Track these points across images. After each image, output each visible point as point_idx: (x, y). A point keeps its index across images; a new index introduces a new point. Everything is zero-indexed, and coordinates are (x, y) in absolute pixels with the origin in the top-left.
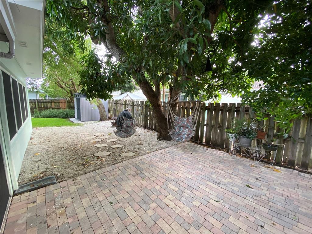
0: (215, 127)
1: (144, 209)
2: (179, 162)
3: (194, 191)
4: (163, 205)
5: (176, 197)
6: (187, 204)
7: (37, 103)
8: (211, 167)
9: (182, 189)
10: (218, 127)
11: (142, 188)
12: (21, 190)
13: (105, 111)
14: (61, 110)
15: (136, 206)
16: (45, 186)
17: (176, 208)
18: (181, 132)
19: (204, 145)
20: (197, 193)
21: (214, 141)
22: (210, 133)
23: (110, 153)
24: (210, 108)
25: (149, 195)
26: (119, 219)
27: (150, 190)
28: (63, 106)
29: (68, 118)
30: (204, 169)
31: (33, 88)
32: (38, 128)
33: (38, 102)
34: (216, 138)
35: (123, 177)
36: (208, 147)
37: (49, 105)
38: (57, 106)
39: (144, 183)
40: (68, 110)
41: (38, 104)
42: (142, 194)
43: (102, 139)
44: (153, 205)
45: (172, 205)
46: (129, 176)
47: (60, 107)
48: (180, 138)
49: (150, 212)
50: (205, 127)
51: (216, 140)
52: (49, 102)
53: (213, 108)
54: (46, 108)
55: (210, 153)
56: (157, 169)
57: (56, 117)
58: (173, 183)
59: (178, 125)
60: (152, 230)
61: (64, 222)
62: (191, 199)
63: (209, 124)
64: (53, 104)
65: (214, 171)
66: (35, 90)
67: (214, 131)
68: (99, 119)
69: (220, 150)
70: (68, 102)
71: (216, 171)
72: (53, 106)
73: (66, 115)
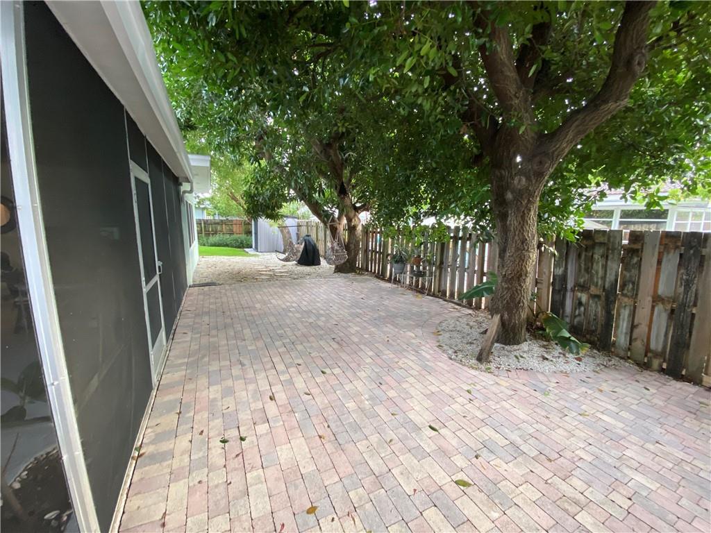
7: (203, 225)
14: (235, 236)
28: (238, 230)
29: (244, 247)
32: (205, 256)
33: (205, 223)
37: (219, 228)
38: (230, 229)
40: (243, 236)
41: (205, 227)
47: (234, 230)
52: (218, 224)
54: (215, 233)
57: (227, 245)
64: (224, 225)
70: (244, 224)
72: (224, 230)
73: (241, 243)
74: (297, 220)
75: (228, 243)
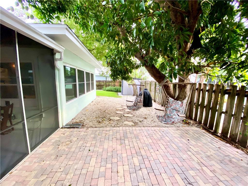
0: (236, 117)
1: (101, 165)
2: (164, 143)
3: (152, 175)
4: (115, 170)
5: (131, 170)
6: (133, 181)
8: (199, 162)
9: (143, 166)
10: (240, 117)
11: (114, 151)
12: (66, 127)
13: (137, 89)
14: (116, 87)
15: (99, 160)
16: (74, 128)
17: (121, 178)
18: (172, 115)
19: (218, 136)
20: (153, 178)
21: (233, 135)
22: (229, 123)
23: (120, 119)
24: (231, 92)
25: (113, 157)
26: (84, 162)
27: (117, 154)
28: (117, 85)
29: (118, 92)
30: (187, 161)
31: (103, 74)
32: (100, 97)
33: (105, 82)
34: (235, 132)
35: (111, 138)
36: (222, 140)
37: (110, 84)
38: (114, 84)
39: (119, 147)
40: (118, 87)
41: (105, 83)
42: (109, 154)
43: (124, 109)
44: (109, 166)
45: (121, 173)
46: (114, 139)
47: (116, 85)
48: (169, 120)
49: (103, 169)
50: (223, 115)
51: (235, 133)
52: (110, 82)
53: (235, 92)
55: (218, 147)
56: (138, 142)
57: (112, 91)
58: (140, 158)
59: (170, 107)
60: (92, 181)
61: (64, 149)
62: (142, 179)
63: (228, 112)
64: (112, 83)
65: (199, 168)
66: (104, 75)
67: (235, 122)
68: (133, 95)
69: (238, 148)
70: (120, 82)
71: (202, 169)
72: (112, 85)
73: (117, 90)
74: (140, 80)
75: (112, 90)
